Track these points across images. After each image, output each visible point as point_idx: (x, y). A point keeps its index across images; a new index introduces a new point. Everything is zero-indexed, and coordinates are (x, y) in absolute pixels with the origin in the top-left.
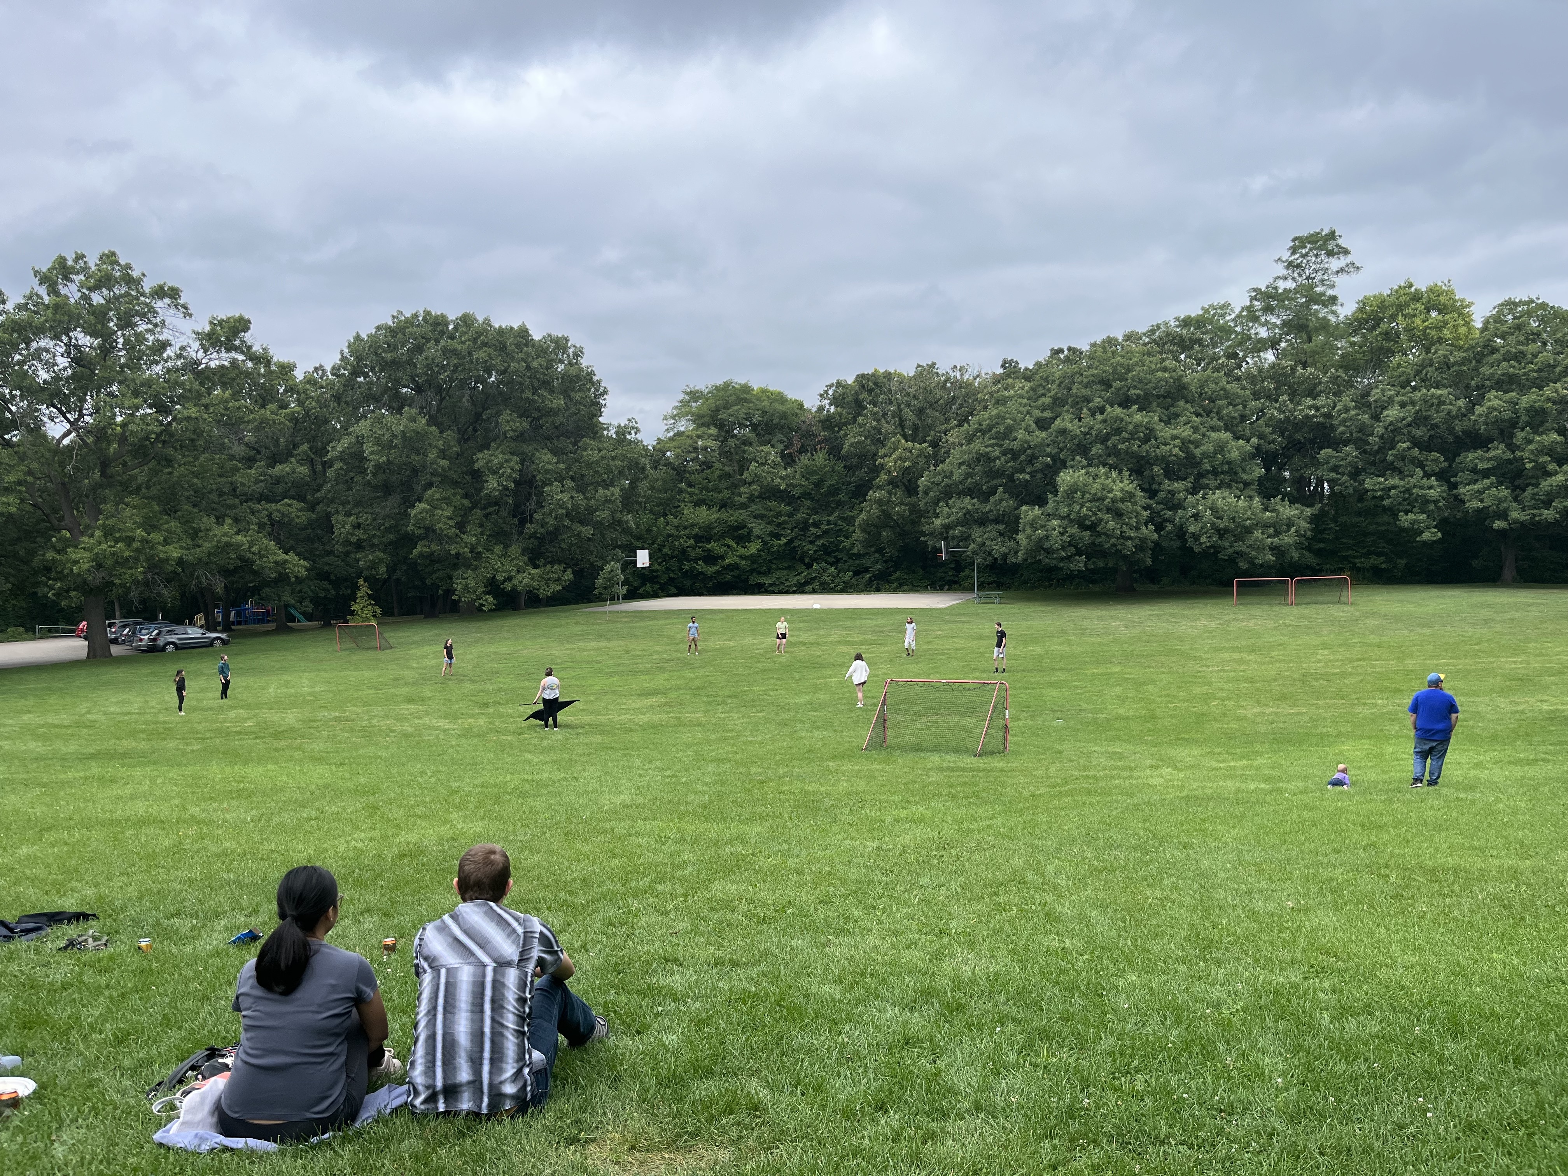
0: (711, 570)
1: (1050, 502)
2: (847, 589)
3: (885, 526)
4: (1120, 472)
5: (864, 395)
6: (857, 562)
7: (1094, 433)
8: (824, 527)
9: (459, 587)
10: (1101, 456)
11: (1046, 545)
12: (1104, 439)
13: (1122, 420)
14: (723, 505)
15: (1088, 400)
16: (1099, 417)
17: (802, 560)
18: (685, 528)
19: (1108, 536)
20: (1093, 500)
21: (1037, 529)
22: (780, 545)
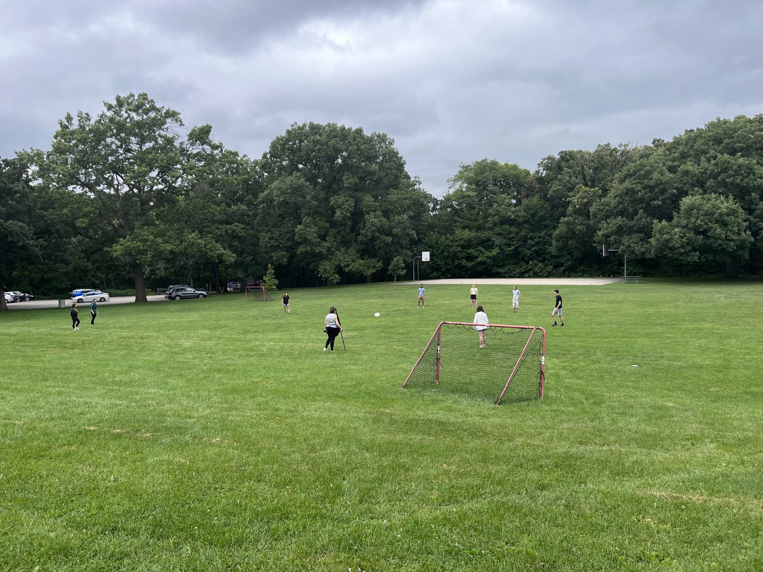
0: (470, 264)
1: (675, 218)
2: (549, 275)
3: (571, 238)
4: (727, 197)
5: (563, 164)
6: (556, 260)
7: (708, 172)
8: (537, 240)
9: (322, 271)
10: (713, 187)
11: (670, 245)
12: (715, 176)
13: (729, 163)
14: (479, 228)
15: (705, 152)
16: (713, 162)
17: (523, 259)
18: (456, 241)
19: (717, 239)
20: (706, 215)
21: (664, 234)
22: (510, 251)
